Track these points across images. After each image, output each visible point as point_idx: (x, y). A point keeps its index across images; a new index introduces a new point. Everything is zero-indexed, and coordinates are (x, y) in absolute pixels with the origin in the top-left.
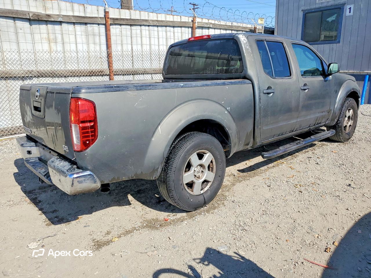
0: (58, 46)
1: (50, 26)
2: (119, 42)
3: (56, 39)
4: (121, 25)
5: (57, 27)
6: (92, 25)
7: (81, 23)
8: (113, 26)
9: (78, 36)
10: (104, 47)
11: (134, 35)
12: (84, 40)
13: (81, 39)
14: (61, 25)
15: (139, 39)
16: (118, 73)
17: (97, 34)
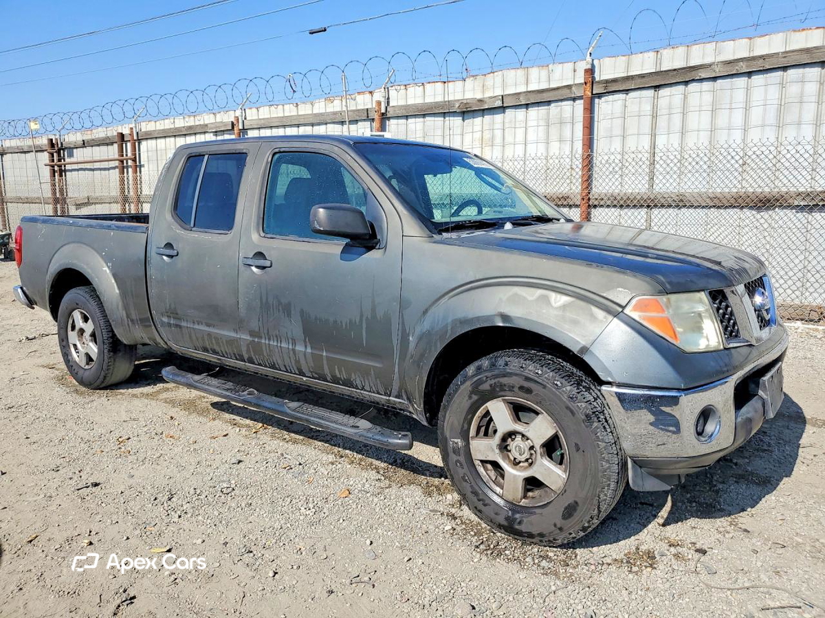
0: (494, 151)
1: (487, 118)
2: (617, 131)
3: (493, 138)
4: (627, 91)
5: (498, 117)
6: (560, 103)
7: (538, 104)
8: (607, 97)
9: (530, 130)
10: (579, 146)
11: (662, 111)
12: (542, 135)
13: (536, 133)
14: (504, 112)
15: (677, 119)
16: (602, 203)
17: (569, 120)
